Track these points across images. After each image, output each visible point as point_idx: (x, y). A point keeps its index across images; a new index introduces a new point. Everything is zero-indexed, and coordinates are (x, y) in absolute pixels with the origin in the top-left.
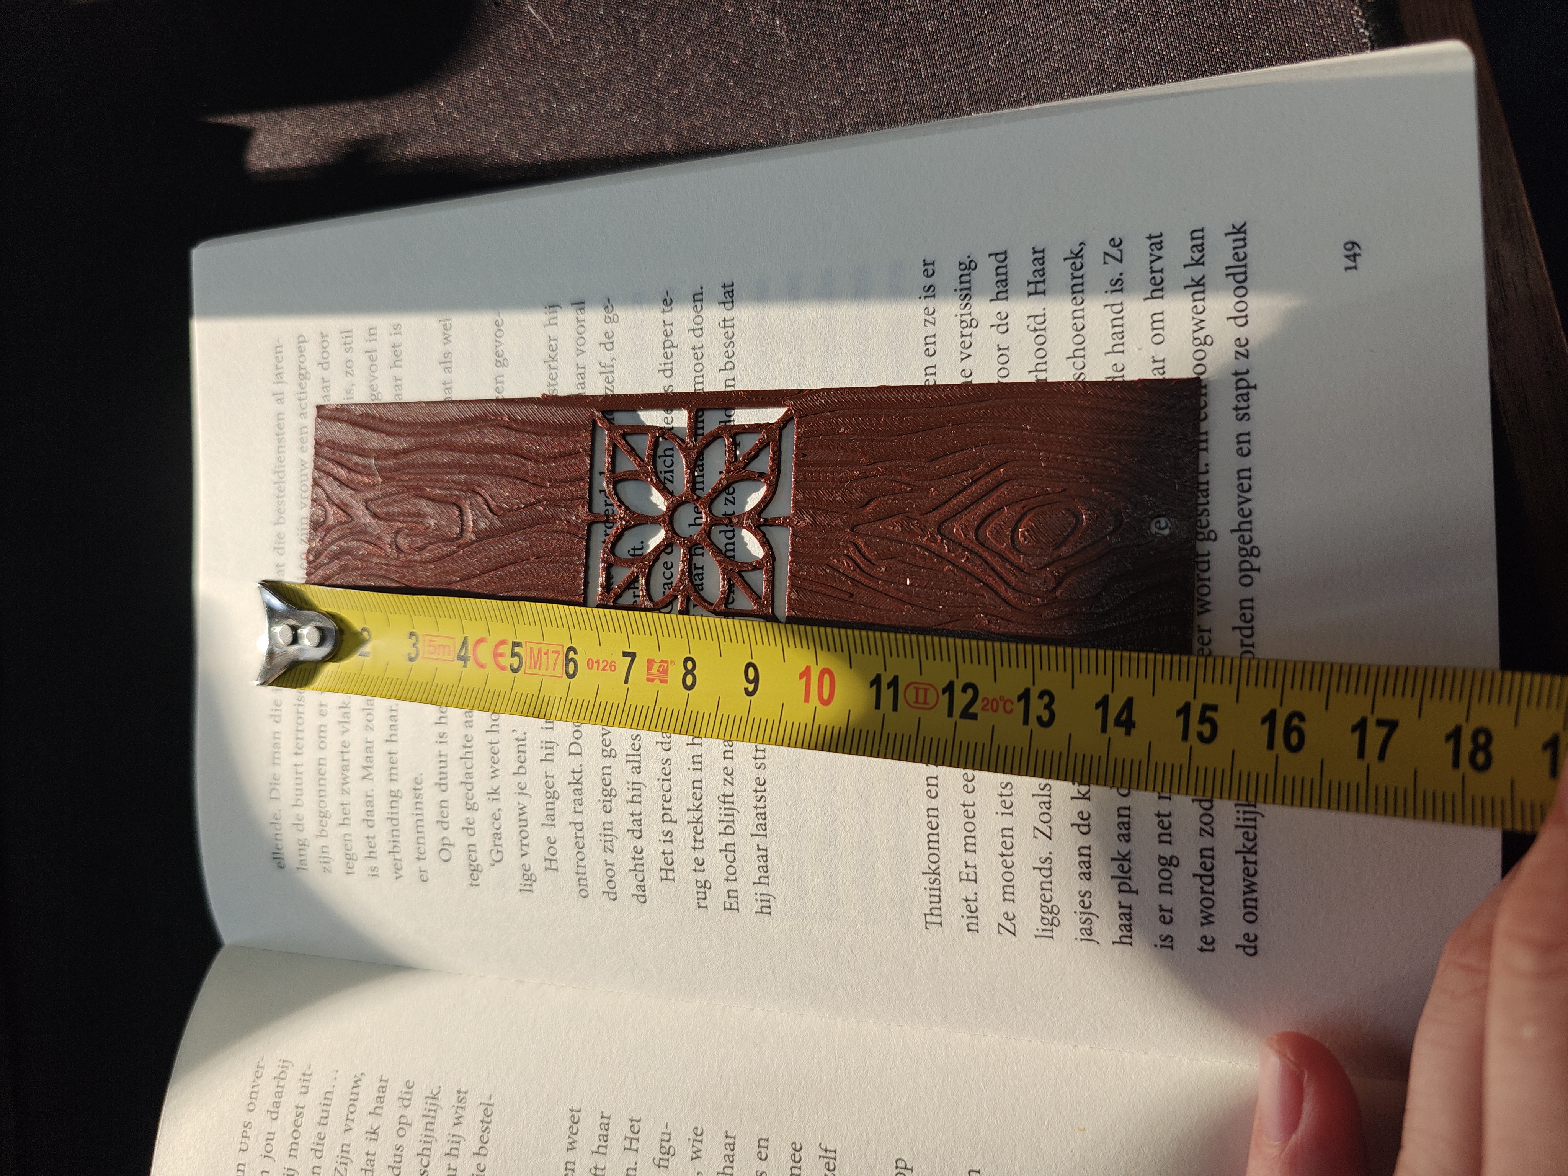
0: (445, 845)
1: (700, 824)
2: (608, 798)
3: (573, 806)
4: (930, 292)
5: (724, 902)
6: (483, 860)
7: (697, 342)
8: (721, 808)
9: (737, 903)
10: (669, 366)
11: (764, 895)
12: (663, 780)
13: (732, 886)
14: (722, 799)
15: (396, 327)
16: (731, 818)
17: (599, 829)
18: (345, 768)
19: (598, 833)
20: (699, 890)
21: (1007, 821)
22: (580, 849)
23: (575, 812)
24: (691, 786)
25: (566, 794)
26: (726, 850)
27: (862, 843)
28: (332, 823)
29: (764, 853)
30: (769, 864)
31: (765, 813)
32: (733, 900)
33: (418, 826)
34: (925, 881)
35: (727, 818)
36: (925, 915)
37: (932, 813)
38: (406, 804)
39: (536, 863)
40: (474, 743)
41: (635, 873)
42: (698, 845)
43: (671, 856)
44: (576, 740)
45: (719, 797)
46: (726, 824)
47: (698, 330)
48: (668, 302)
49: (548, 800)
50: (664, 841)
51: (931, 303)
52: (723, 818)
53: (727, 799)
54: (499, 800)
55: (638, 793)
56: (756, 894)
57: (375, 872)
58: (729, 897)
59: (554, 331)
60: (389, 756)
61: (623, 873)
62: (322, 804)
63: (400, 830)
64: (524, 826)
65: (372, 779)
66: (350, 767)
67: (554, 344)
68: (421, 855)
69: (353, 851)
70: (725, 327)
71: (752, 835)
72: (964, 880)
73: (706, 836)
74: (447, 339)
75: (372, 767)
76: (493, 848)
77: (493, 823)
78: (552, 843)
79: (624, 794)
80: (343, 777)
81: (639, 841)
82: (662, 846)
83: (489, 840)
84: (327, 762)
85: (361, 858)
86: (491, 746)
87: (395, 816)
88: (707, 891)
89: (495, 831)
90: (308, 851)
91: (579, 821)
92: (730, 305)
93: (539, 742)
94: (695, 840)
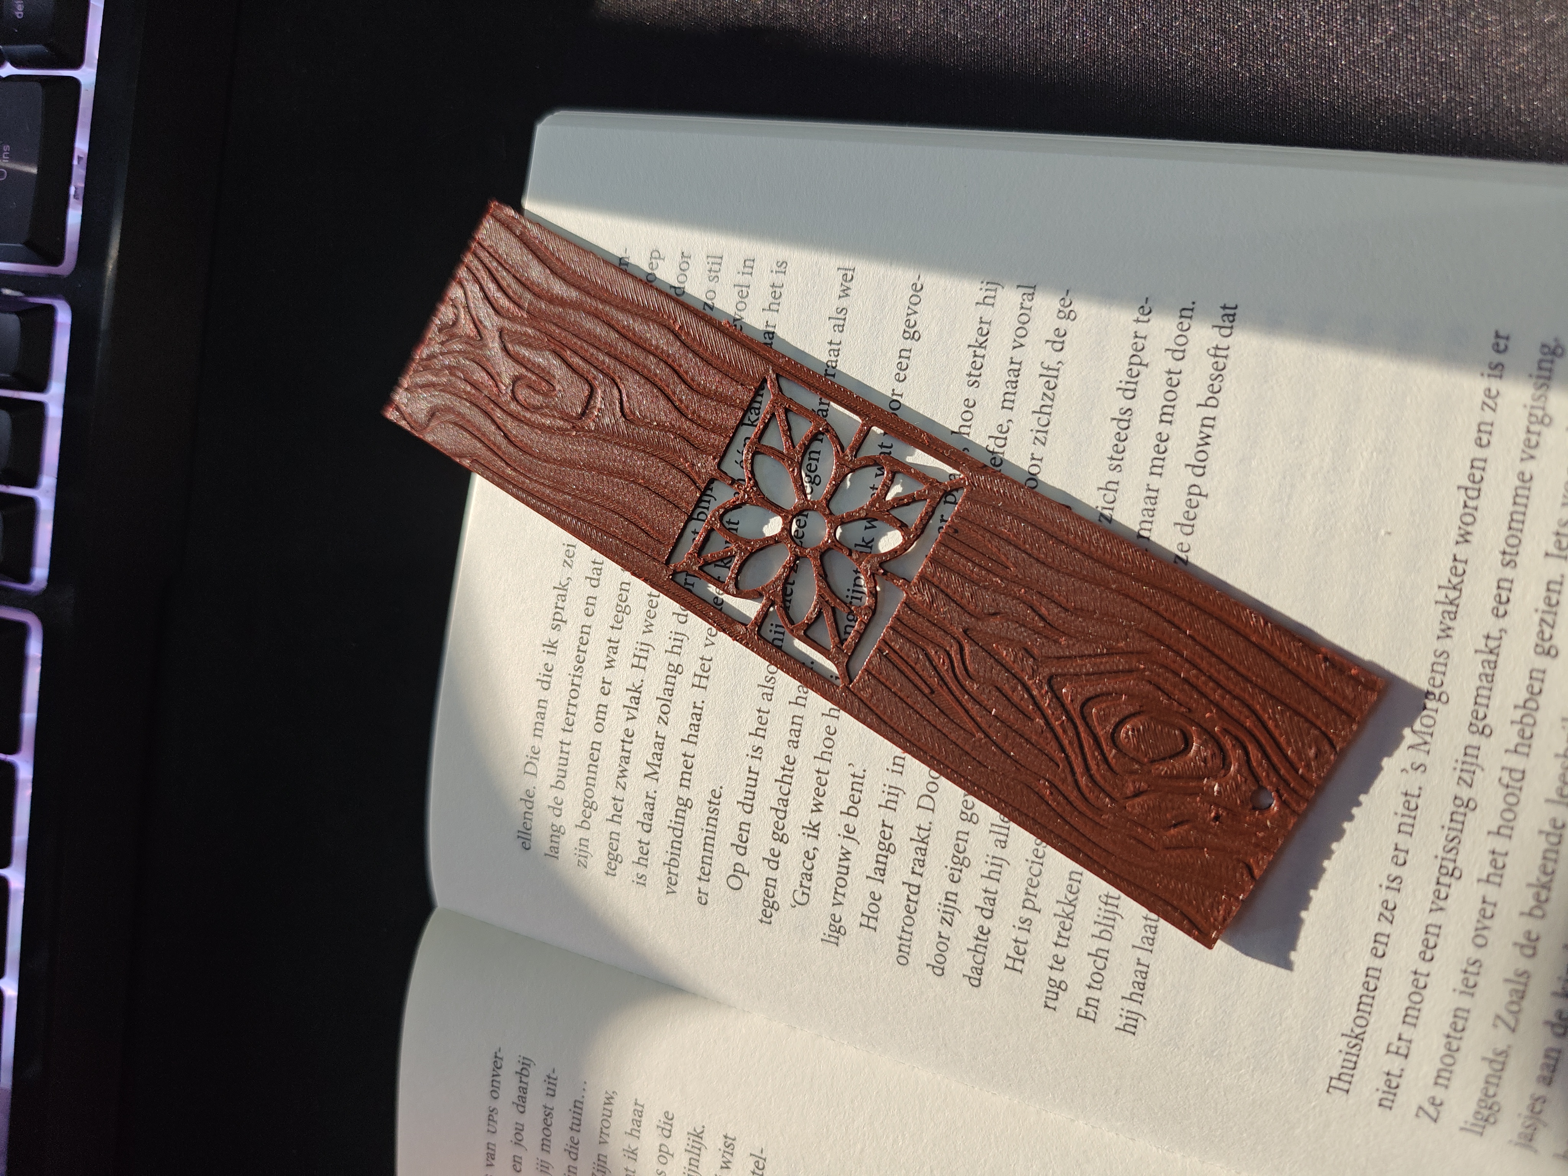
0: (738, 871)
1: (1070, 921)
2: (958, 867)
3: (912, 865)
4: (1497, 369)
5: (1079, 1009)
6: (783, 897)
7: (1175, 366)
8: (1100, 909)
9: (1096, 1013)
10: (1132, 386)
11: (1132, 1012)
12: (1033, 862)
13: (1096, 994)
14: (1105, 899)
15: (782, 266)
16: (1111, 923)
17: (941, 898)
18: (626, 759)
19: (937, 901)
20: (1050, 989)
21: (1465, 1002)
22: (910, 914)
23: (913, 872)
24: (1067, 876)
25: (905, 851)
26: (1097, 956)
27: (1274, 986)
28: (598, 818)
29: (1145, 969)
30: (1148, 983)
31: (1156, 927)
32: (1090, 1009)
33: (708, 844)
34: (1342, 1043)
35: (1105, 921)
36: (1331, 1078)
37: (1372, 974)
38: (697, 816)
39: (851, 918)
40: (796, 767)
41: (973, 953)
42: (1061, 941)
43: (1024, 945)
44: (929, 794)
45: (1100, 897)
46: (1103, 927)
47: (1179, 352)
48: (1146, 310)
49: (880, 852)
50: (1019, 928)
51: (1495, 385)
52: (1100, 920)
53: (1110, 901)
54: (817, 837)
55: (998, 869)
56: (1122, 1009)
57: (641, 881)
58: (1087, 1004)
59: (987, 313)
60: (683, 758)
61: (958, 950)
62: (589, 793)
63: (683, 843)
64: (844, 873)
65: (657, 780)
66: (631, 760)
67: (985, 327)
68: (705, 876)
69: (619, 852)
70: (1215, 356)
71: (1134, 946)
72: (1393, 1052)
73: (1074, 934)
74: (845, 293)
75: (659, 766)
76: (798, 888)
77: (804, 862)
78: (875, 899)
79: (979, 866)
80: (621, 769)
81: (987, 921)
82: (1015, 934)
83: (795, 879)
84: (603, 748)
85: (627, 862)
86: (818, 775)
87: (679, 827)
88: (1061, 993)
89: (805, 871)
90: (563, 839)
91: (915, 883)
92: (1228, 332)
93: (881, 784)
94: (1060, 936)
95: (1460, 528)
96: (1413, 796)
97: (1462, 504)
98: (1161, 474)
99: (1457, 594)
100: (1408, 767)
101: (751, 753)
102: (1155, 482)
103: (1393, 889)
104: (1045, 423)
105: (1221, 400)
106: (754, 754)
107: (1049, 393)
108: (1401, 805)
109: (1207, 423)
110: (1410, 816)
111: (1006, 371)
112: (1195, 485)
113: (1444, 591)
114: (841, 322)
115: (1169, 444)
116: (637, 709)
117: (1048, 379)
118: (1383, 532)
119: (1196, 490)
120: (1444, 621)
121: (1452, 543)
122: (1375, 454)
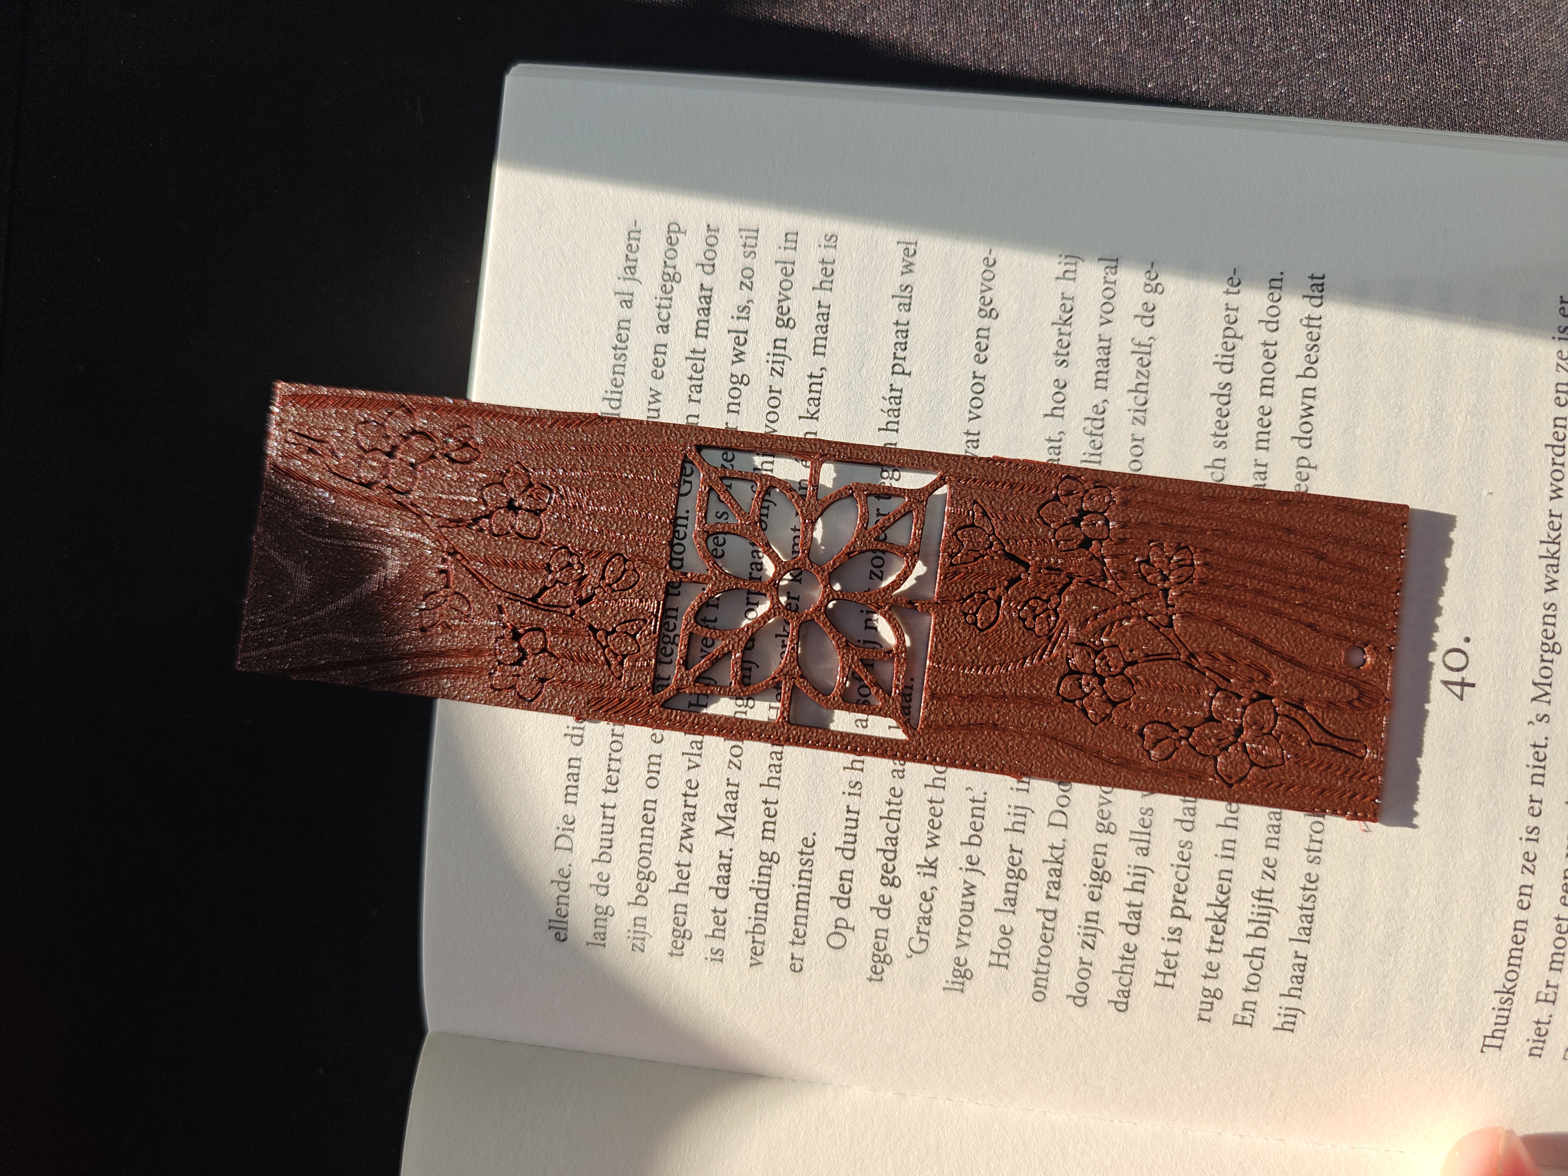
0: (841, 927)
1: (1223, 923)
2: (1098, 883)
3: (1046, 889)
5: (1235, 1015)
6: (897, 948)
7: (1272, 338)
8: (1253, 906)
9: (1253, 1017)
10: (1229, 360)
11: (1290, 1009)
12: (1179, 866)
13: (1253, 997)
14: (1257, 895)
15: (832, 240)
16: (1266, 918)
17: (1080, 920)
18: (690, 816)
19: (1077, 924)
20: (1204, 999)
22: (1046, 942)
23: (1048, 897)
24: (1217, 876)
25: (1038, 875)
26: (1253, 956)
27: (1431, 955)
28: (658, 890)
29: (1302, 961)
30: (1307, 974)
31: (1312, 916)
32: (1247, 1014)
33: (802, 901)
34: (1495, 1000)
35: (1260, 918)
36: (1485, 1037)
37: (1521, 926)
38: (786, 871)
39: (978, 958)
40: (905, 799)
41: (1119, 975)
42: (1215, 947)
43: (1175, 958)
44: (1061, 809)
45: (1253, 892)
46: (1257, 925)
47: (1273, 323)
48: (1235, 282)
49: (1010, 880)
50: (1169, 940)
52: (1254, 917)
53: (1263, 896)
54: (934, 875)
55: (1141, 879)
56: (1281, 1008)
57: (717, 955)
58: (1245, 1009)
59: (1070, 288)
60: (764, 806)
61: (1102, 974)
62: (645, 863)
63: (770, 905)
64: (968, 910)
65: (733, 835)
66: (697, 817)
67: (1069, 303)
68: (799, 939)
69: (687, 927)
70: (1309, 326)
71: (1291, 940)
72: (1541, 1001)
73: (1228, 937)
74: (908, 268)
75: (734, 819)
76: (914, 934)
77: (921, 904)
78: (1006, 933)
79: (1122, 879)
80: (685, 828)
81: (1133, 937)
82: (1165, 946)
83: (911, 925)
84: (660, 806)
85: (698, 938)
86: (931, 806)
87: (765, 886)
88: (1215, 1001)
89: (922, 915)
90: (612, 922)
91: (1051, 909)
92: (1318, 302)
93: (1005, 806)
94: (1213, 941)
95: (1552, 484)
96: (1541, 747)
97: (1551, 461)
98: (1267, 448)
99: (1556, 547)
100: (1534, 720)
101: (848, 790)
102: (1263, 457)
103: (1532, 840)
104: (1143, 401)
105: (1319, 371)
106: (852, 791)
107: (1143, 370)
108: (1532, 757)
109: (1309, 393)
110: (1540, 767)
111: (1095, 349)
112: (1303, 458)
113: (1545, 545)
114: (907, 301)
115: (1272, 417)
116: (700, 755)
117: (1140, 356)
118: (1485, 493)
119: (1305, 463)
120: (1549, 575)
121: (1547, 499)
122: (1469, 417)
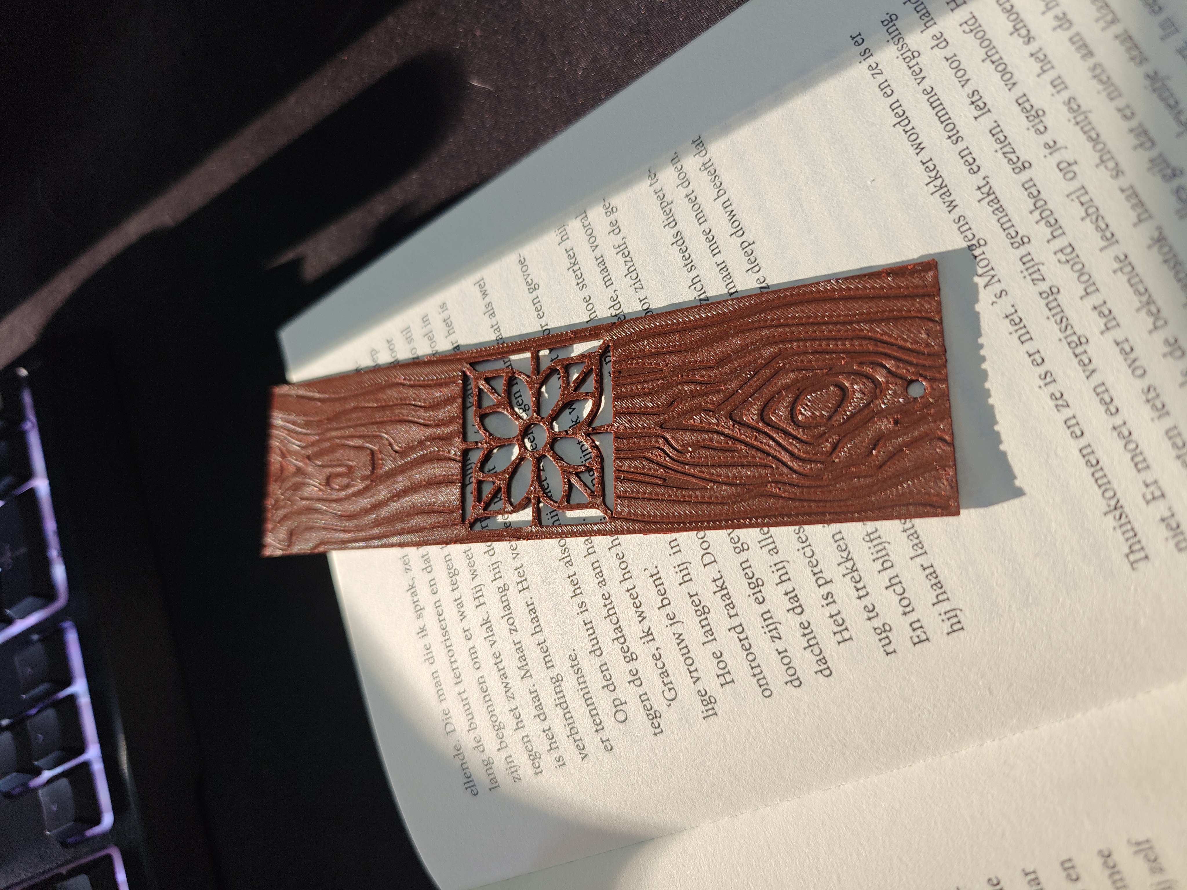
0: (618, 705)
1: (856, 573)
2: (757, 589)
3: (726, 612)
4: (867, 53)
5: (911, 638)
6: (659, 703)
7: (687, 191)
8: (870, 548)
9: (925, 633)
11: (948, 612)
12: (803, 548)
13: (913, 617)
14: (867, 539)
16: (884, 553)
17: (760, 622)
18: (504, 676)
19: (760, 626)
20: (880, 637)
21: (1167, 423)
22: (748, 650)
23: (730, 617)
24: (832, 541)
25: (715, 603)
26: (892, 585)
28: (508, 732)
29: (931, 570)
30: (941, 578)
31: (916, 532)
32: (919, 632)
33: (588, 700)
34: (1110, 521)
35: (879, 555)
36: (1127, 556)
37: (1086, 452)
38: (570, 684)
39: (711, 684)
40: (613, 598)
41: (810, 649)
42: (862, 593)
43: (839, 616)
44: (706, 551)
45: (864, 539)
46: (881, 561)
47: (685, 181)
48: (652, 175)
50: (827, 605)
51: (871, 61)
52: (874, 557)
53: (872, 537)
54: (653, 639)
55: (783, 571)
56: (940, 615)
57: (560, 762)
58: (914, 630)
59: (567, 244)
60: (539, 647)
61: (799, 655)
62: (494, 719)
63: (572, 711)
64: (686, 654)
65: (531, 676)
66: (508, 674)
67: (571, 253)
68: (599, 727)
69: (535, 750)
70: (706, 169)
71: (912, 559)
72: (1151, 500)
73: (867, 579)
74: (485, 294)
75: (527, 664)
76: (664, 688)
77: (656, 664)
78: (719, 657)
79: (770, 578)
80: (504, 684)
81: (802, 616)
82: (827, 611)
83: (658, 682)
84: (486, 678)
85: (544, 754)
86: (629, 594)
87: (562, 700)
88: (889, 634)
89: (660, 671)
90: (495, 768)
91: (737, 624)
92: (704, 152)
93: (672, 568)
94: (858, 590)
95: (912, 145)
96: (1012, 314)
97: (903, 133)
98: (719, 252)
99: (940, 180)
100: (994, 299)
101: (579, 610)
102: (719, 258)
103: (1049, 383)
104: (636, 276)
105: (725, 188)
106: (582, 610)
107: (628, 259)
108: (1010, 326)
109: (726, 205)
110: (1021, 328)
111: (596, 266)
112: (743, 242)
113: (931, 185)
114: (492, 311)
115: (713, 232)
116: (493, 635)
117: (622, 252)
118: (869, 183)
119: (746, 244)
120: (945, 201)
121: (915, 156)
122: (832, 147)
